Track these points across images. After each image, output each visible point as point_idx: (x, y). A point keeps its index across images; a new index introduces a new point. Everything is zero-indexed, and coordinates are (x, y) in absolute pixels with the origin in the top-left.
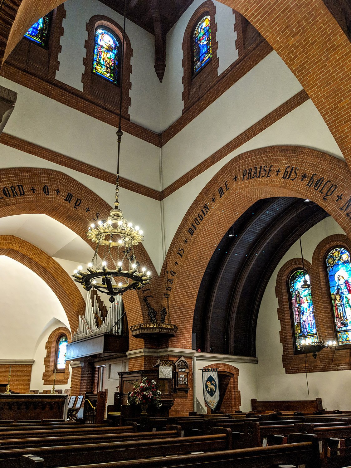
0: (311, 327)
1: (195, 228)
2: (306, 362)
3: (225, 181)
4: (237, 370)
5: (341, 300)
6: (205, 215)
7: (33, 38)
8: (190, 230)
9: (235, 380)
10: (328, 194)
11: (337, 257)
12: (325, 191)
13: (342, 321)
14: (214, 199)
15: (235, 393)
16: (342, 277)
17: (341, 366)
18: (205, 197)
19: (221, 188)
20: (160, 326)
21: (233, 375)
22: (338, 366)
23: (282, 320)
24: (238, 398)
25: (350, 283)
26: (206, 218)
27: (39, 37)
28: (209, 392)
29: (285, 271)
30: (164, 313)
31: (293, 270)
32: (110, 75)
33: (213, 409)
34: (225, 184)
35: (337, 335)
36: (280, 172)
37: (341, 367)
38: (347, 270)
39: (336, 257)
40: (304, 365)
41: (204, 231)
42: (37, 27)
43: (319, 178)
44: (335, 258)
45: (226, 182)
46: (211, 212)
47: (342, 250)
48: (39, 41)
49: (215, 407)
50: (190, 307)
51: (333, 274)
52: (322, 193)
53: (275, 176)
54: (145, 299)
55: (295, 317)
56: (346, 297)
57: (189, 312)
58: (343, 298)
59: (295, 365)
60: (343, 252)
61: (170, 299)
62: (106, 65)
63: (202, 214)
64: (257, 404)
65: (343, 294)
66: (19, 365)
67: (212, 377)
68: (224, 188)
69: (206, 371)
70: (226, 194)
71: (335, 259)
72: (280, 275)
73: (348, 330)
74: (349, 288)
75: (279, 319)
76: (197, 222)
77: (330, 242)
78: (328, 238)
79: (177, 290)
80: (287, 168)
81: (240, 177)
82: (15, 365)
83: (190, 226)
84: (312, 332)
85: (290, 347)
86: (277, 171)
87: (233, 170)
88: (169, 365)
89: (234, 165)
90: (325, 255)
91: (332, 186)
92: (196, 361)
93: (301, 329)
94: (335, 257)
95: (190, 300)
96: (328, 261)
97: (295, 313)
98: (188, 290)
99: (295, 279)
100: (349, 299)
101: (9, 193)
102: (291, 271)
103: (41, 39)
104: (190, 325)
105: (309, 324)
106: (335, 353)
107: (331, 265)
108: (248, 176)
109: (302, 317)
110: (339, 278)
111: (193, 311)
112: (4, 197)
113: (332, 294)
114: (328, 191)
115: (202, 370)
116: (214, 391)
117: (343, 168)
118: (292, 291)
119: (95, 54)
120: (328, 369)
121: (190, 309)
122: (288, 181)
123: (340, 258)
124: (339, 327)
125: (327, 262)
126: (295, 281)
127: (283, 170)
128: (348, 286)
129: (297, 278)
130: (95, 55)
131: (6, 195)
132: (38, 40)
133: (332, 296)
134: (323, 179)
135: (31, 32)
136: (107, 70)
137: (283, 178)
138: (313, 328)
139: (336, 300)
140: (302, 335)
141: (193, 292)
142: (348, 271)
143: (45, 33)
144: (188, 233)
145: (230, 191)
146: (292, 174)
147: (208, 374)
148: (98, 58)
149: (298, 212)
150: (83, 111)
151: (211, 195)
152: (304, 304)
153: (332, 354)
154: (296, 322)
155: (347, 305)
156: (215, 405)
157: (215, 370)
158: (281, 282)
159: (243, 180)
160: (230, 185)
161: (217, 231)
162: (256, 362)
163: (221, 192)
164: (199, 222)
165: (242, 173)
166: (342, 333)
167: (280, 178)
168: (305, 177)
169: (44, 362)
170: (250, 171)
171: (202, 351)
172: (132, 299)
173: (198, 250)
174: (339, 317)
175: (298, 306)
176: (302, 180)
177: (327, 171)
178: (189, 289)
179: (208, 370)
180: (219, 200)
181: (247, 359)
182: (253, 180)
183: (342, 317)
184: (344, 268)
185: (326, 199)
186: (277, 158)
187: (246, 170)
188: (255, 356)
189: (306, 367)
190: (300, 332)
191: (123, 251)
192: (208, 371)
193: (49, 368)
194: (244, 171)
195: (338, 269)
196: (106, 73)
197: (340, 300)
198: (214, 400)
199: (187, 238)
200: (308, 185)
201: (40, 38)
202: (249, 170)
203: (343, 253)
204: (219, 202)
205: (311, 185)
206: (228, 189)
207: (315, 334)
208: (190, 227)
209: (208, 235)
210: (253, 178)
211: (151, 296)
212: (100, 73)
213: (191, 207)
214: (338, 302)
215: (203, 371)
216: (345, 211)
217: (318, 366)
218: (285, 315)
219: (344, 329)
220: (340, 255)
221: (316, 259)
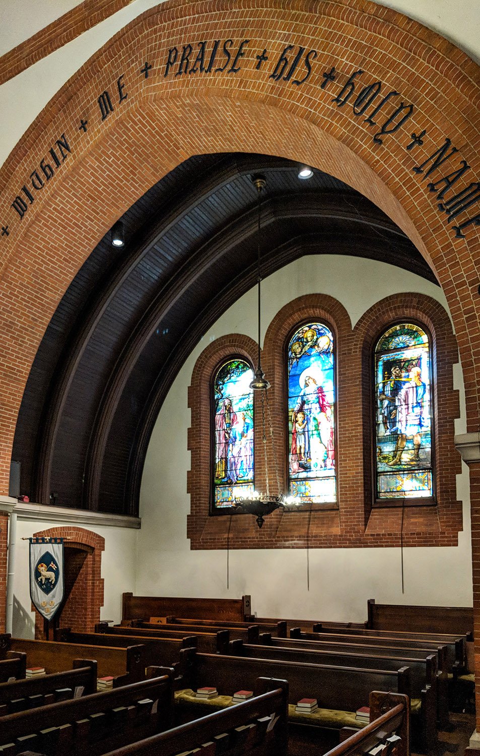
0: (245, 467)
1: (31, 199)
2: (229, 530)
3: (117, 74)
4: (102, 540)
5: (306, 422)
6: (58, 164)
8: (17, 203)
9: (97, 559)
10: (388, 129)
11: (309, 340)
12: (379, 121)
13: (301, 460)
14: (86, 122)
15: (93, 583)
16: (314, 380)
17: (292, 540)
18: (60, 116)
19: (107, 95)
21: (93, 549)
22: (285, 541)
23: (194, 451)
24: (99, 592)
25: (325, 394)
26: (61, 172)
28: (43, 585)
29: (210, 357)
31: (225, 357)
33: (49, 617)
34: (119, 83)
35: (289, 486)
36: (266, 58)
37: (291, 542)
38: (324, 368)
39: (307, 340)
40: (226, 536)
41: (55, 209)
43: (370, 83)
44: (306, 342)
45: (121, 78)
46: (74, 157)
47: (320, 328)
49: (52, 614)
50: (9, 402)
51: (297, 372)
52: (372, 124)
53: (251, 69)
55: (219, 449)
56: (315, 419)
57: (6, 413)
58: (308, 420)
59: (208, 533)
60: (321, 332)
63: (52, 163)
64: (133, 602)
65: (310, 412)
67: (51, 556)
68: (114, 96)
69: (37, 542)
70: (119, 111)
71: (306, 345)
72: (201, 365)
73: (310, 478)
74: (323, 403)
75: (188, 449)
76: (37, 182)
77: (303, 308)
78: (299, 299)
80: (285, 51)
81: (159, 66)
83: (17, 190)
84: (245, 478)
85: (204, 500)
86: (258, 57)
87: (142, 46)
89: (146, 32)
90: (288, 334)
91: (402, 106)
92: (17, 521)
93: (226, 471)
94: (305, 340)
95: (9, 385)
96: (291, 346)
97: (219, 440)
98: (6, 362)
99: (227, 376)
100: (320, 423)
102: (221, 360)
104: (6, 442)
105: (242, 461)
106: (283, 517)
107: (296, 355)
108: (181, 64)
109: (231, 449)
110: (307, 382)
111: (15, 412)
113: (290, 410)
114: (389, 121)
115: (30, 539)
116: (53, 583)
117: (438, 56)
118: (218, 399)
120: (267, 544)
121: (9, 406)
122: (285, 85)
123: (315, 344)
124: (294, 472)
125: (290, 349)
126: (226, 380)
127: (274, 54)
128: (321, 398)
129: (230, 374)
133: (290, 414)
134: (380, 86)
137: (273, 76)
138: (248, 470)
139: (297, 421)
140: (227, 481)
141: (18, 366)
142: (326, 370)
144: (10, 211)
145: (128, 104)
146: (298, 68)
147: (41, 549)
149: (262, 226)
151: (78, 113)
152: (237, 424)
153: (277, 518)
154: (218, 457)
155: (315, 432)
156: (53, 610)
157: (58, 541)
158: (200, 379)
159: (165, 75)
160: (129, 88)
161: (87, 222)
162: (138, 526)
163: (105, 105)
164: (41, 182)
165: (164, 57)
166: (298, 483)
167: (264, 77)
168: (333, 78)
170: (187, 52)
171: (33, 500)
173: (35, 262)
174: (297, 454)
175: (227, 427)
176: (323, 86)
177: (393, 65)
178: (9, 358)
179: (43, 540)
180: (99, 128)
181: (122, 521)
182: (191, 78)
183: (303, 454)
184: (319, 362)
185: (380, 142)
186: (263, 21)
187: (175, 48)
188: (136, 514)
189: (228, 538)
190: (224, 475)
192: (43, 542)
194: (171, 52)
195: (308, 365)
197: (303, 422)
198: (52, 601)
199: (9, 222)
200: (337, 100)
202: (185, 49)
203: (321, 335)
204: (99, 131)
205: (344, 102)
206: (125, 97)
207: (249, 481)
208: (18, 195)
209: (62, 226)
210: (192, 73)
213: (23, 140)
214: (300, 425)
215: (31, 543)
216: (426, 177)
217: (249, 538)
218: (200, 442)
219: (303, 475)
220: (315, 337)
221: (271, 340)
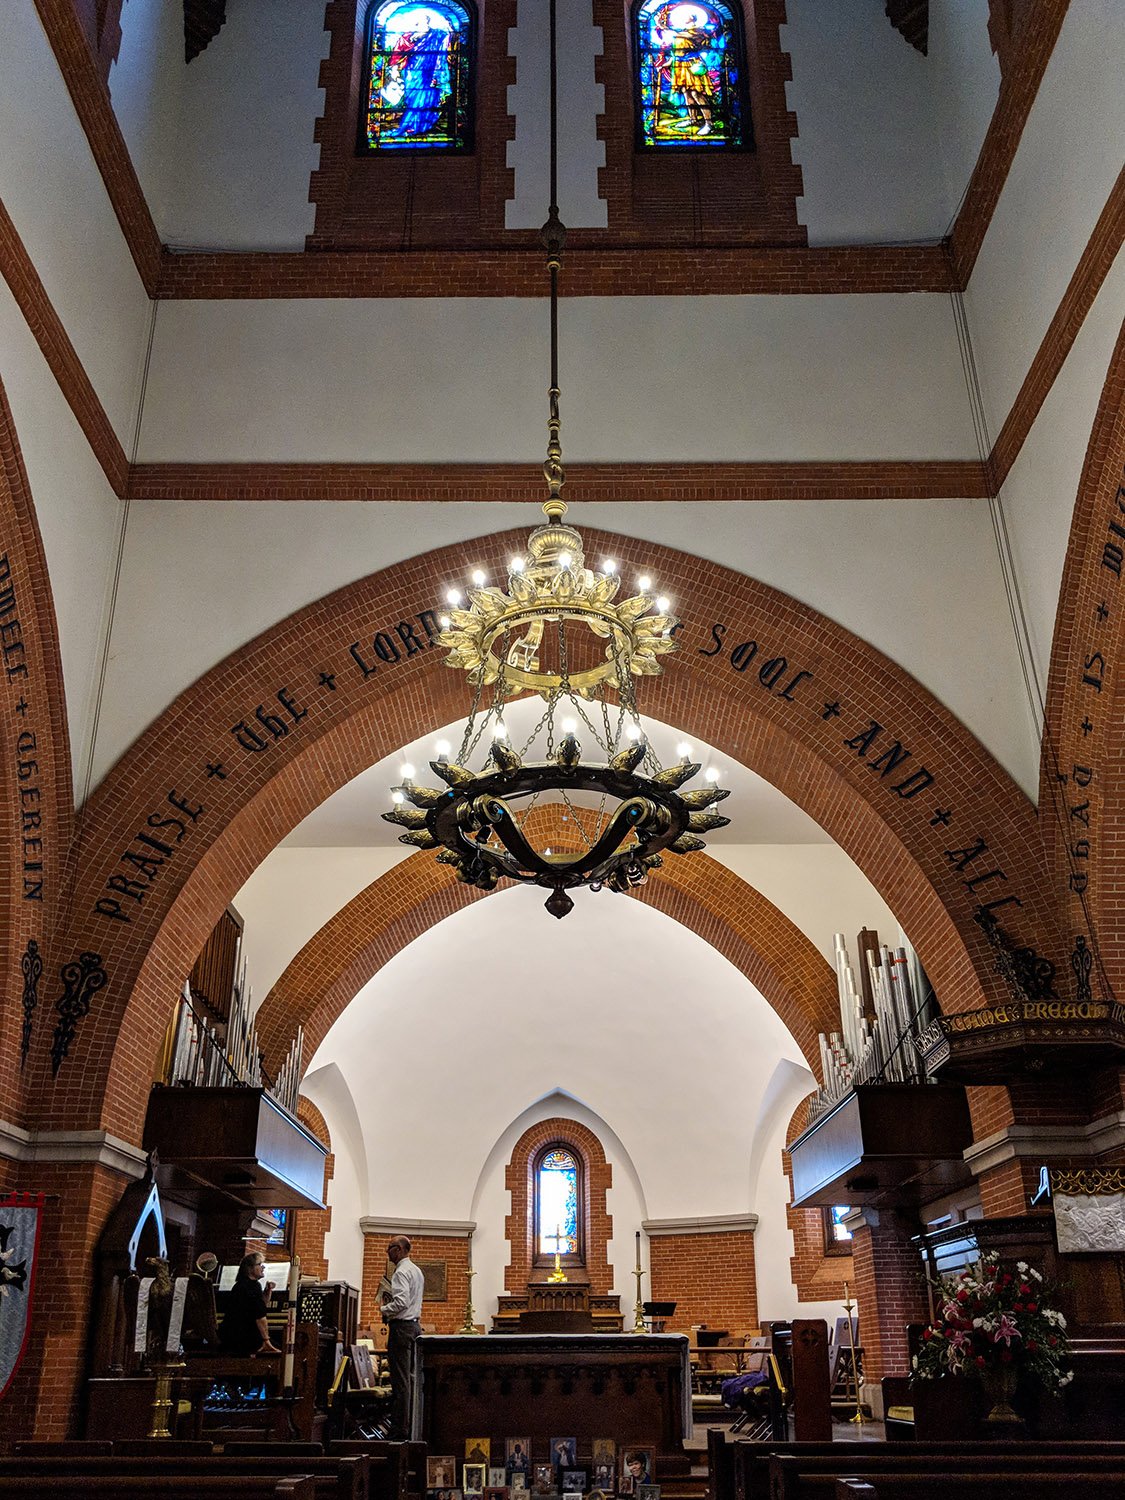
7: (425, 140)
8: (1109, 555)
20: (1026, 1017)
27: (443, 128)
30: (1082, 959)
32: (712, 128)
42: (433, 103)
48: (446, 139)
54: (985, 917)
61: (1093, 890)
62: (692, 102)
66: (711, 1234)
79: (1112, 845)
82: (699, 1234)
83: (1103, 535)
88: (1107, 1188)
101: (393, 648)
103: (449, 132)
112: (381, 664)
119: (645, 87)
130: (644, 91)
131: (386, 657)
132: (444, 139)
135: (415, 126)
136: (699, 118)
143: (462, 108)
144: (1102, 573)
148: (658, 96)
150: (617, 291)
169: (788, 1218)
172: (933, 930)
191: (846, 742)
193: (806, 1239)
196: (695, 129)
199: (1104, 593)
201: (446, 131)
208: (1106, 541)
211: (1012, 898)
212: (671, 140)
